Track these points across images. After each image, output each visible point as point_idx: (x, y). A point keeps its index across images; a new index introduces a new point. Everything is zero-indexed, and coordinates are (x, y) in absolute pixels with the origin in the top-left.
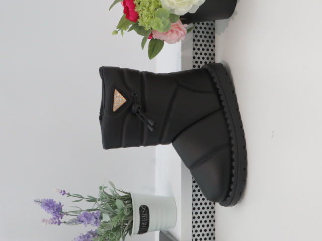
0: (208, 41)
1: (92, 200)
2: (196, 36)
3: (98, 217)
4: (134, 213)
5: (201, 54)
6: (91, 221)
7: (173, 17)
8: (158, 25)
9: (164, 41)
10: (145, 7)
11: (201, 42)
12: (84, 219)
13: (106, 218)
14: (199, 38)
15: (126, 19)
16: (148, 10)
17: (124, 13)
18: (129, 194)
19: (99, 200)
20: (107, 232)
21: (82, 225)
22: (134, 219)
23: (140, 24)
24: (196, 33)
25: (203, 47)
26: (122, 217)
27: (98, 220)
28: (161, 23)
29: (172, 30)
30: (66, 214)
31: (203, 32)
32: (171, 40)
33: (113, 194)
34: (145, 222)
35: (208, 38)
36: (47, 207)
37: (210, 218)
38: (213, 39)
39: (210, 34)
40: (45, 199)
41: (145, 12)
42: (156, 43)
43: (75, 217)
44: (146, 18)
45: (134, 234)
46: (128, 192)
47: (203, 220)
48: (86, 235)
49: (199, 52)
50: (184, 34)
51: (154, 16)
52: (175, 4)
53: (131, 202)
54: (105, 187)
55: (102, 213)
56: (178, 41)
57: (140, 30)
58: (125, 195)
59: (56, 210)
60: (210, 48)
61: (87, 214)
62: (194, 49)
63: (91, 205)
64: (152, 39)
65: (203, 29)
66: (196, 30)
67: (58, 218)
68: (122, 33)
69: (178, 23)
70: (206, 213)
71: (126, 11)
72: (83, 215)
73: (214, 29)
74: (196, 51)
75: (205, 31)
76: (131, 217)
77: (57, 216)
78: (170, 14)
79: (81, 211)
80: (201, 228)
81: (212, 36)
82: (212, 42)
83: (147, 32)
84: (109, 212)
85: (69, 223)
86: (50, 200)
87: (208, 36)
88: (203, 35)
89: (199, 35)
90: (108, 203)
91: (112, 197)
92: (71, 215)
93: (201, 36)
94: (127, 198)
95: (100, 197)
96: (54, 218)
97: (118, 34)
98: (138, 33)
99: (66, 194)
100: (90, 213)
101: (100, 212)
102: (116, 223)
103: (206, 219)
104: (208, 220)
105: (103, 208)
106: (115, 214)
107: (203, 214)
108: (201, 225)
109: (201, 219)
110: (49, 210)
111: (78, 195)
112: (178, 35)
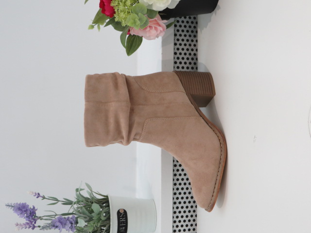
0: (190, 36)
1: (68, 203)
2: (178, 31)
3: (73, 222)
4: (111, 218)
5: (183, 49)
6: (66, 226)
7: (151, 13)
8: (135, 22)
9: (142, 37)
10: (121, 1)
11: (183, 37)
12: (58, 224)
13: (82, 223)
14: (180, 32)
15: (102, 14)
16: (125, 5)
17: (100, 7)
18: (107, 196)
19: (75, 204)
21: (57, 230)
22: (111, 223)
23: (116, 20)
24: (178, 28)
25: (185, 42)
26: (99, 222)
27: (74, 225)
28: (137, 20)
29: (150, 27)
30: (40, 218)
31: (185, 26)
32: (150, 36)
33: (91, 196)
35: (190, 33)
36: (19, 212)
37: (192, 222)
39: (192, 28)
40: (17, 203)
42: (134, 39)
43: (51, 221)
44: (122, 13)
46: (106, 195)
47: (184, 224)
49: (181, 48)
50: (164, 30)
51: (130, 11)
53: (108, 206)
54: (81, 190)
55: (77, 218)
56: (157, 37)
57: (118, 26)
58: (103, 197)
59: (29, 214)
60: (192, 44)
61: (61, 219)
62: (175, 44)
63: (67, 209)
64: (130, 35)
65: (185, 24)
66: (178, 24)
67: (32, 223)
68: (99, 28)
69: (156, 19)
70: (187, 216)
71: (102, 5)
72: (57, 220)
73: (197, 23)
74: (178, 46)
75: (188, 25)
76: (108, 222)
77: (30, 221)
78: (148, 10)
79: (56, 215)
81: (194, 30)
82: (195, 36)
83: (124, 27)
84: (85, 216)
85: (44, 228)
86: (23, 204)
87: (190, 30)
88: (185, 30)
89: (180, 29)
90: (84, 206)
91: (89, 200)
92: (45, 219)
93: (183, 31)
94: (104, 201)
95: (76, 200)
96: (28, 223)
97: (94, 29)
98: (115, 29)
99: (41, 197)
100: (65, 218)
101: (76, 216)
102: (92, 229)
103: (187, 223)
104: (189, 224)
105: (79, 212)
106: (91, 219)
107: (185, 218)
108: (182, 229)
109: (182, 223)
110: (22, 215)
111: (54, 198)
112: (157, 32)
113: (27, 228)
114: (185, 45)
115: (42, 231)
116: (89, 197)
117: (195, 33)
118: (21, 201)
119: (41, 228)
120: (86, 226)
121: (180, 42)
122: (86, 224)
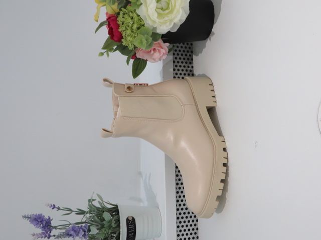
1: (81, 212)
2: (176, 58)
3: (86, 230)
4: (121, 225)
5: (181, 74)
6: (79, 234)
7: (155, 36)
8: (141, 42)
9: (147, 60)
10: (129, 26)
11: (180, 64)
12: (72, 232)
13: (94, 231)
14: (178, 60)
15: (111, 41)
16: (132, 29)
17: (109, 34)
18: (117, 206)
19: (87, 213)
21: (71, 238)
22: (121, 230)
23: (124, 44)
24: (176, 56)
25: (182, 68)
26: (109, 230)
27: (86, 233)
28: (144, 40)
29: (154, 49)
30: (55, 228)
31: (182, 55)
33: (102, 206)
34: (131, 233)
35: (186, 60)
36: (36, 223)
37: (193, 227)
39: (188, 56)
40: (33, 214)
41: (129, 32)
42: (139, 63)
43: (64, 231)
44: (129, 37)
46: (115, 204)
47: (187, 229)
49: (179, 73)
50: (166, 53)
51: (137, 35)
52: (157, 22)
53: (118, 214)
54: (93, 200)
55: (89, 226)
56: (160, 60)
57: (124, 49)
58: (112, 207)
59: (45, 224)
60: (189, 69)
61: (75, 227)
62: (174, 70)
63: (80, 218)
64: (136, 59)
65: (182, 52)
66: (176, 53)
67: (47, 233)
68: (108, 55)
69: (159, 42)
70: (189, 221)
71: (111, 32)
72: (71, 229)
73: (192, 52)
74: (176, 71)
75: (184, 54)
76: (118, 229)
77: (46, 231)
78: (153, 33)
79: (70, 224)
80: (185, 236)
81: (190, 58)
82: (190, 63)
83: (130, 50)
85: (58, 237)
86: (39, 215)
87: (186, 58)
88: (182, 57)
89: (178, 57)
90: (96, 215)
91: (100, 210)
92: (60, 229)
93: (180, 59)
94: (114, 210)
95: (88, 210)
96: (43, 233)
97: (104, 56)
98: (122, 54)
99: (56, 208)
100: (78, 227)
101: (88, 225)
102: (104, 235)
103: (189, 227)
104: (191, 228)
105: (91, 220)
106: (102, 226)
107: (187, 223)
108: (185, 233)
109: (185, 228)
110: (38, 225)
111: (68, 209)
112: (160, 54)
113: (43, 238)
116: (100, 207)
117: (190, 61)
118: (36, 212)
119: (56, 237)
120: (98, 233)
121: (178, 67)
122: (98, 231)
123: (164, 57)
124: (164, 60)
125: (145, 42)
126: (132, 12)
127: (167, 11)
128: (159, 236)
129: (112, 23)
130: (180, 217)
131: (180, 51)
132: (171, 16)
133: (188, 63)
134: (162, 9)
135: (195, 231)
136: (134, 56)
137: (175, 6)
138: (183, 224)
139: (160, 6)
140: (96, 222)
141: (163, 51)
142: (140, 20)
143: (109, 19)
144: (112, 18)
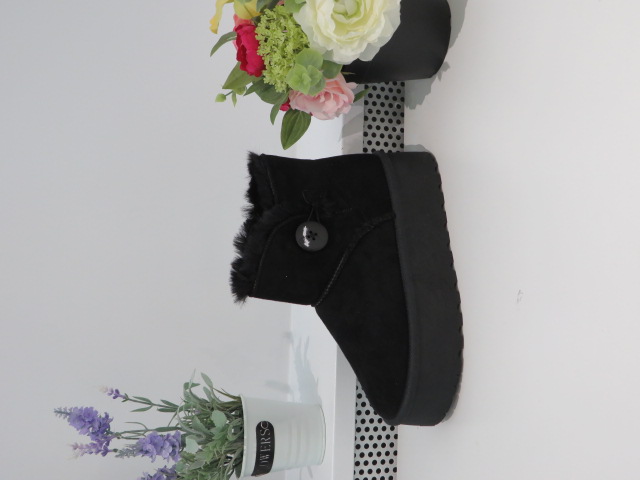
0: (390, 121)
1: (170, 408)
2: (370, 111)
3: (177, 444)
4: (245, 436)
6: (164, 451)
7: (328, 66)
8: (301, 80)
9: (311, 114)
10: (277, 46)
11: (378, 123)
12: (149, 447)
13: (193, 446)
14: (374, 114)
15: (241, 72)
16: (283, 52)
17: (238, 59)
18: (239, 398)
19: (181, 410)
20: (194, 472)
21: (147, 458)
22: (245, 447)
23: (266, 81)
24: (370, 106)
25: (382, 131)
26: (223, 444)
27: (177, 450)
28: (305, 75)
29: (326, 94)
30: (118, 436)
31: (383, 105)
33: (209, 396)
34: (265, 453)
35: (390, 116)
36: (80, 424)
37: (388, 448)
38: (400, 118)
39: (395, 109)
40: (76, 408)
42: (294, 121)
43: (134, 442)
44: (278, 68)
45: (245, 476)
46: (236, 395)
47: (375, 451)
48: (155, 475)
49: (374, 140)
50: (350, 102)
52: (335, 41)
53: (241, 415)
54: (194, 385)
55: (183, 436)
56: (337, 114)
57: (266, 91)
58: (232, 400)
59: (97, 428)
60: (394, 134)
61: (155, 437)
62: (366, 134)
63: (166, 419)
65: (382, 100)
66: (370, 101)
67: (101, 445)
68: (234, 100)
69: (338, 80)
70: (379, 437)
71: (242, 55)
72: (148, 439)
73: (403, 99)
75: (387, 103)
76: (239, 444)
77: (99, 441)
78: (324, 61)
79: (147, 430)
80: (370, 466)
81: (398, 112)
82: (399, 122)
83: (280, 95)
84: (197, 433)
85: (123, 454)
86: (86, 409)
87: (391, 111)
88: (383, 110)
89: (374, 109)
90: (197, 416)
91: (207, 405)
92: (126, 438)
93: (378, 112)
94: (234, 406)
95: (184, 404)
96: (94, 444)
97: (226, 101)
98: (262, 99)
99: (121, 396)
100: (162, 436)
101: (182, 433)
102: (211, 456)
103: (379, 449)
104: (383, 451)
105: (188, 425)
106: (209, 438)
107: (375, 440)
108: (370, 460)
109: (371, 449)
110: (85, 429)
111: (144, 399)
112: (338, 104)
113: (94, 454)
114: (382, 136)
115: (119, 459)
116: (207, 399)
117: (398, 117)
118: (83, 403)
119: (117, 453)
120: (200, 450)
121: (374, 130)
122: (200, 447)
123: (346, 110)
124: (345, 115)
125: (307, 79)
126: (284, 17)
127: (355, 19)
128: (319, 463)
129: (245, 37)
130: (363, 427)
131: (379, 96)
132: (363, 30)
133: (394, 121)
134: (345, 14)
135: (391, 456)
136: (286, 106)
137: (371, 8)
138: (367, 441)
139: (341, 8)
140: (196, 429)
141: (344, 98)
142: (301, 34)
143: (238, 28)
144: (245, 28)
